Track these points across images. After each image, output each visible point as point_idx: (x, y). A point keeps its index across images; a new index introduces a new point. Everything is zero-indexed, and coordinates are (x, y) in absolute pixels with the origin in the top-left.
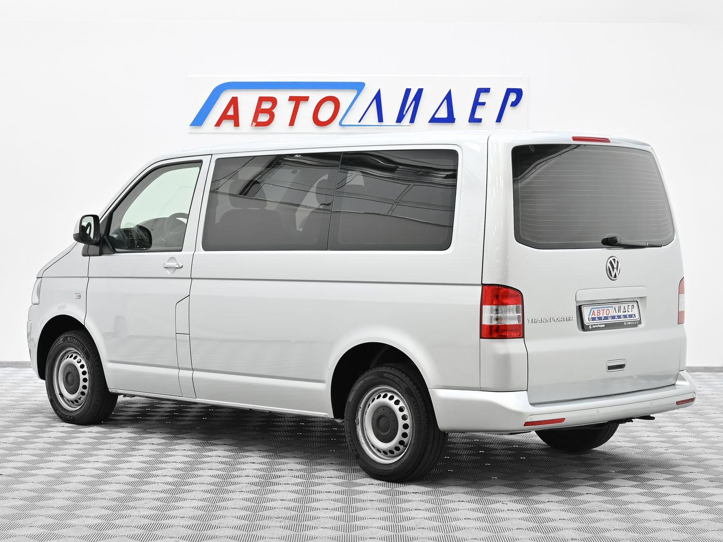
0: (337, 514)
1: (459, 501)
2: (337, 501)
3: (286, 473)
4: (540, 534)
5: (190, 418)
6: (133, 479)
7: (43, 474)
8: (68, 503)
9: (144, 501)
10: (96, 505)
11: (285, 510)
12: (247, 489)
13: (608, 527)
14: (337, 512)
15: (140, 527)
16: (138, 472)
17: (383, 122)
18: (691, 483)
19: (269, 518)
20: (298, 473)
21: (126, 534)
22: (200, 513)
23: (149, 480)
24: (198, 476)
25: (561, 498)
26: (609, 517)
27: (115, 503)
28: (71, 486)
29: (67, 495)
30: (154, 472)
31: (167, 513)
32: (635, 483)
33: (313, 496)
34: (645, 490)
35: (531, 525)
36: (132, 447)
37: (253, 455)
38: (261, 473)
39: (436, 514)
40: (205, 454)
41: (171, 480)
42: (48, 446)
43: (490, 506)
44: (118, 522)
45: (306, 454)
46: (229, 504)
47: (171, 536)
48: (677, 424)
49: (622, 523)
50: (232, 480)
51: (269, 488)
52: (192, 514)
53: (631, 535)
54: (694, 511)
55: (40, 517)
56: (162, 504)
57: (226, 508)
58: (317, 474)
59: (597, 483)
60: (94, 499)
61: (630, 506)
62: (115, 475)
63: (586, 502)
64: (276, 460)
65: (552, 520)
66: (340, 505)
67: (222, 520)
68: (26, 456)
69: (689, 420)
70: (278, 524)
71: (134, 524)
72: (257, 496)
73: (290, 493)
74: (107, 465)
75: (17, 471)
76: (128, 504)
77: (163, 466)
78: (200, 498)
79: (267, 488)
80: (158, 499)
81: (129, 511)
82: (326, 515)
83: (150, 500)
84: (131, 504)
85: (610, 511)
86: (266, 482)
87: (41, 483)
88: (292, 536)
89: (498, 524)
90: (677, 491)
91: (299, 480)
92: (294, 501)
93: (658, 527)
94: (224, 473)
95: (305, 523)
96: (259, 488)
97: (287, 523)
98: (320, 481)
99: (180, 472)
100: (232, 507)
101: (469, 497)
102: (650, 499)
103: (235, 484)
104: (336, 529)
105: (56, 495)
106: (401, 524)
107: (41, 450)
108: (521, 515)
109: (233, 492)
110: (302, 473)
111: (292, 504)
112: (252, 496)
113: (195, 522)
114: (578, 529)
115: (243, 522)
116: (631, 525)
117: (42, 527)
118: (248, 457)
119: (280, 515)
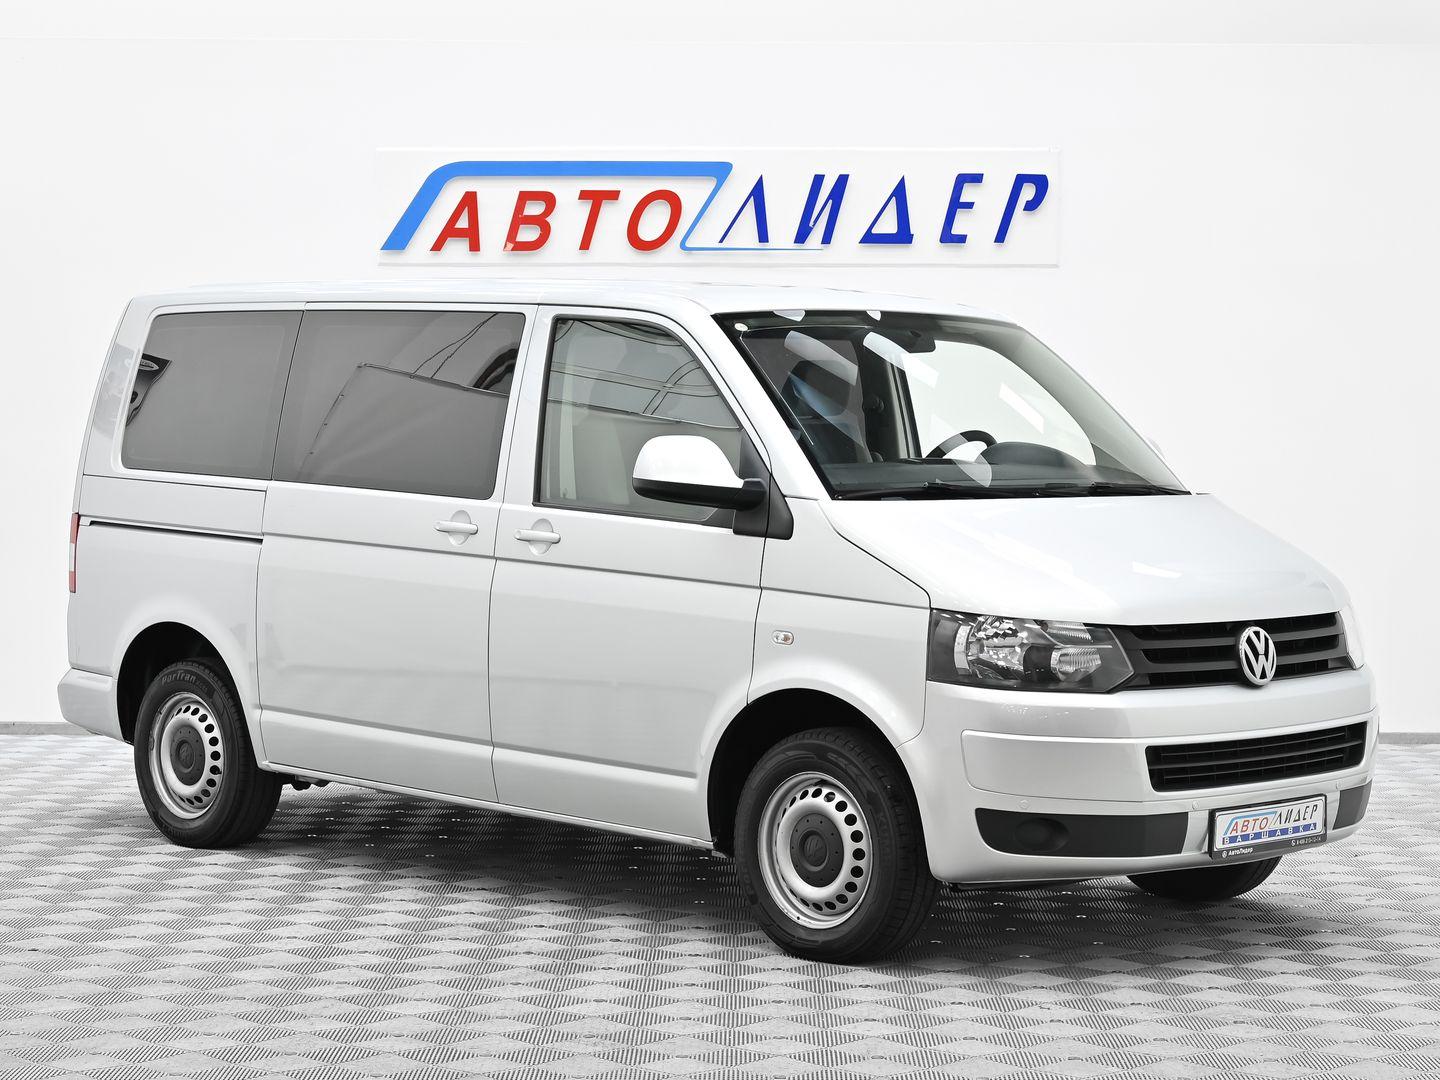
0: (709, 1028)
1: (953, 1003)
2: (708, 1002)
3: (607, 946)
4: (1115, 1069)
5: (414, 837)
6: (299, 959)
7: (117, 949)
8: (169, 1006)
9: (322, 1003)
10: (226, 1011)
11: (605, 1021)
12: (529, 979)
13: (1252, 1055)
14: (708, 1024)
15: (314, 1056)
16: (309, 945)
17: (767, 241)
18: (1419, 967)
19: (572, 1037)
20: (630, 948)
21: (285, 1068)
22: (433, 1026)
23: (332, 960)
24: (429, 953)
25: (1159, 997)
26: (1255, 1035)
27: (263, 1007)
28: (174, 973)
29: (167, 990)
30: (342, 945)
31: (368, 1026)
32: (1306, 967)
33: (662, 993)
34: (1325, 981)
35: (1097, 1050)
36: (296, 895)
37: (539, 911)
38: (555, 947)
39: (907, 1029)
40: (443, 908)
41: (375, 960)
42: (130, 892)
43: (1016, 1013)
44: (268, 1045)
45: (647, 910)
46: (493, 1009)
47: (375, 1073)
48: (1390, 849)
49: (1279, 1047)
50: (499, 961)
51: (572, 976)
52: (417, 1029)
53: (1297, 1070)
54: (1425, 1023)
55: (114, 1036)
56: (356, 1008)
57: (486, 1018)
58: (669, 948)
59: (1231, 966)
60: (222, 998)
61: (1296, 1013)
62: (263, 951)
63: (1209, 1005)
64: (586, 921)
65: (1141, 1041)
66: (714, 1010)
67: (477, 1042)
68: (83, 912)
69: (1414, 839)
70: (591, 1049)
71: (302, 1049)
72: (548, 992)
73: (614, 987)
74: (246, 931)
75: (66, 943)
76: (289, 1008)
77: (361, 931)
78: (434, 996)
79: (568, 976)
80: (349, 1000)
81: (292, 1023)
82: (686, 1031)
83: (333, 1001)
84: (296, 1008)
85: (1257, 1022)
86: (566, 963)
87: (116, 966)
88: (619, 1073)
89: (1031, 1049)
90: (1391, 982)
91: (633, 961)
92: (622, 1002)
93: (1352, 1055)
94: (482, 946)
95: (644, 1047)
96: (552, 976)
97: (608, 1046)
98: (673, 962)
99: (393, 945)
100: (499, 1014)
101: (973, 996)
102: (1337, 999)
103: (504, 968)
104: (706, 1059)
105: (145, 990)
106: (838, 1048)
107: (116, 900)
108: (1077, 1031)
109: (501, 984)
110: (638, 947)
111: (619, 1010)
112: (539, 992)
113: (423, 1045)
114: (1192, 1059)
115: (520, 1045)
116: (1298, 1050)
117: (118, 1054)
118: (529, 914)
119: (595, 1032)
